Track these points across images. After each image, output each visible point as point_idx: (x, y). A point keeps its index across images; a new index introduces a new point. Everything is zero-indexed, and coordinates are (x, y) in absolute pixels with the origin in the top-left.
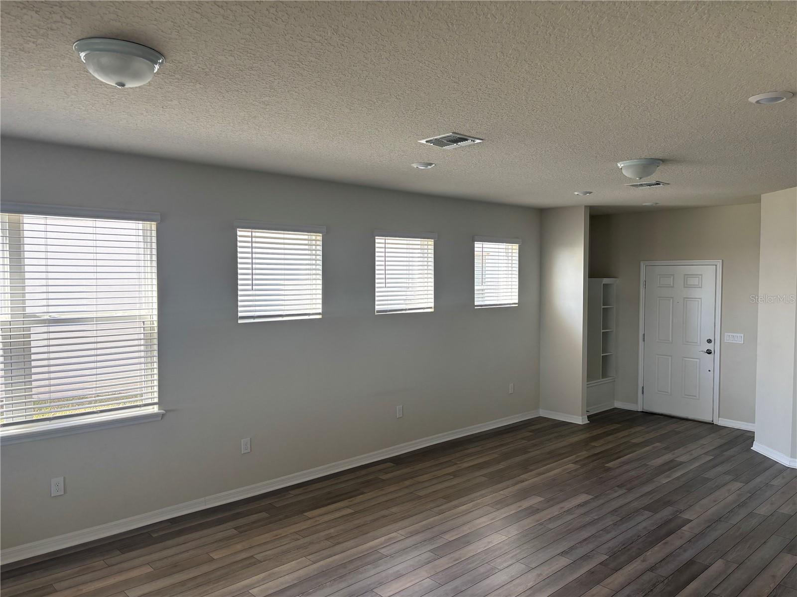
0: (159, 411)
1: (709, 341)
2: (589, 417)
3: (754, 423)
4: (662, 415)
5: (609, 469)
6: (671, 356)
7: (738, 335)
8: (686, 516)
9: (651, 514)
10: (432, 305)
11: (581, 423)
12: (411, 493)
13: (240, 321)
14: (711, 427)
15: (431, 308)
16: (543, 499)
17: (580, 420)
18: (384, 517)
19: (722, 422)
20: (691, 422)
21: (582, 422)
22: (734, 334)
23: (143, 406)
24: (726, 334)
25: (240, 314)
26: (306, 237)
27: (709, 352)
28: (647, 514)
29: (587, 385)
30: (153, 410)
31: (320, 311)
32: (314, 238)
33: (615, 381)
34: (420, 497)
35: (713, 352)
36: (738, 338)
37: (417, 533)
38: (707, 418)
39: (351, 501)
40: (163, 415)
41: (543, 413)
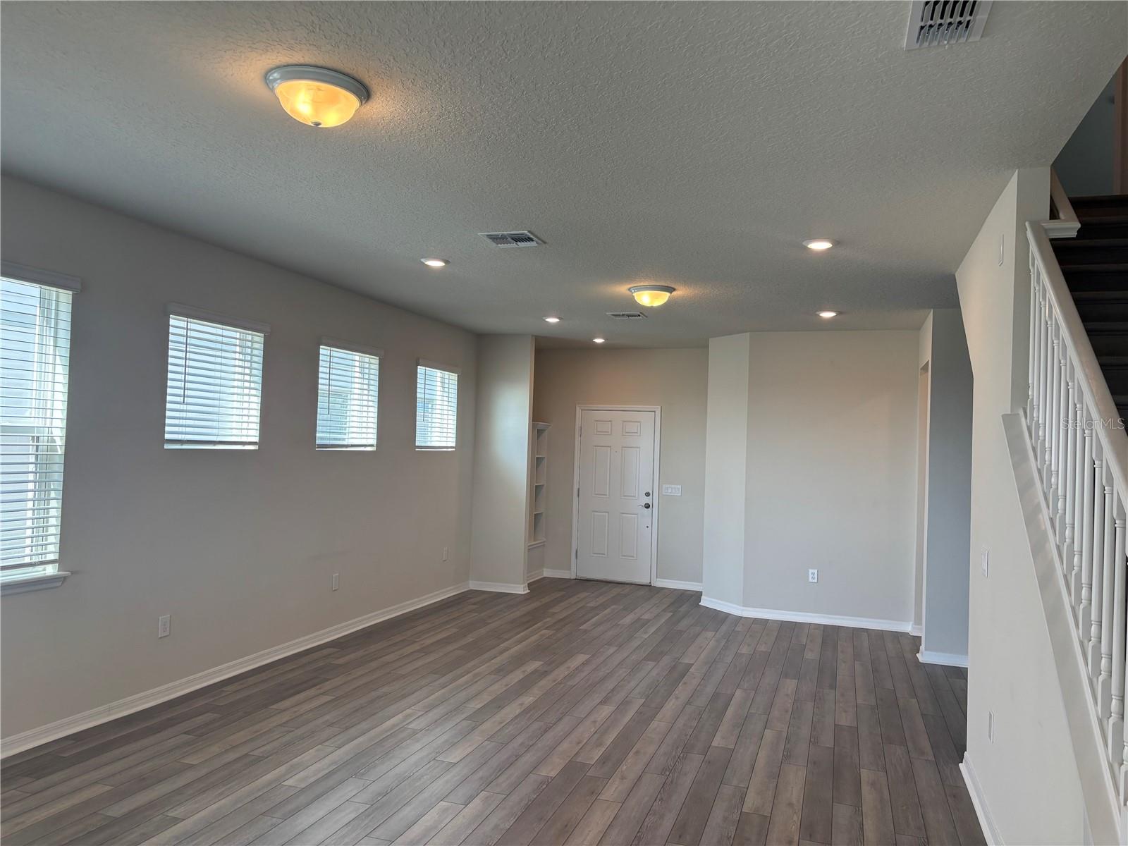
0: (60, 573)
1: (648, 494)
2: (529, 585)
3: (702, 582)
4: (597, 581)
5: (585, 631)
6: (608, 513)
7: (677, 486)
8: (686, 661)
9: (654, 663)
10: (374, 442)
11: (523, 593)
12: (389, 673)
13: (167, 447)
14: (650, 590)
15: (372, 446)
16: (542, 663)
17: (521, 590)
18: (379, 697)
19: (660, 583)
20: (628, 586)
21: (524, 591)
22: (673, 486)
23: (39, 565)
24: (664, 486)
25: (167, 436)
26: (238, 335)
27: (647, 506)
28: (651, 664)
29: (529, 546)
30: (44, 572)
31: (256, 439)
32: (249, 337)
33: (544, 545)
34: (404, 676)
35: (651, 506)
36: (674, 490)
37: (431, 707)
38: (645, 581)
39: (320, 689)
40: (64, 579)
41: (473, 585)
